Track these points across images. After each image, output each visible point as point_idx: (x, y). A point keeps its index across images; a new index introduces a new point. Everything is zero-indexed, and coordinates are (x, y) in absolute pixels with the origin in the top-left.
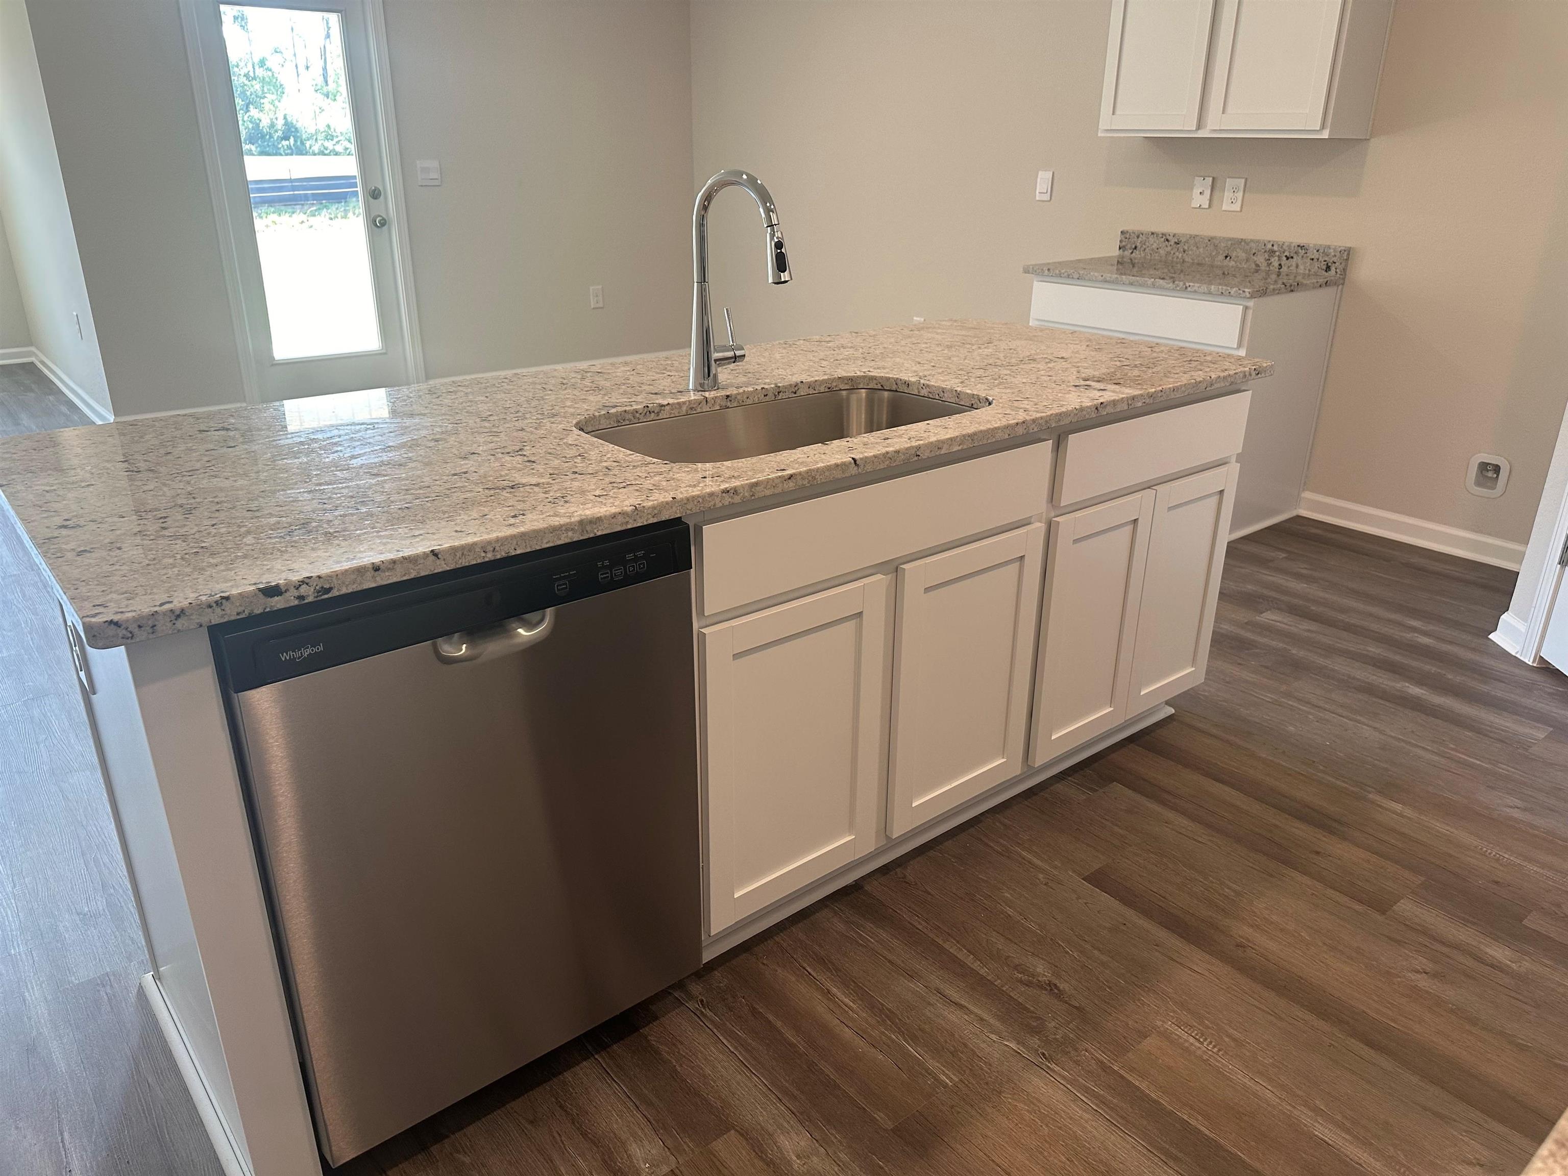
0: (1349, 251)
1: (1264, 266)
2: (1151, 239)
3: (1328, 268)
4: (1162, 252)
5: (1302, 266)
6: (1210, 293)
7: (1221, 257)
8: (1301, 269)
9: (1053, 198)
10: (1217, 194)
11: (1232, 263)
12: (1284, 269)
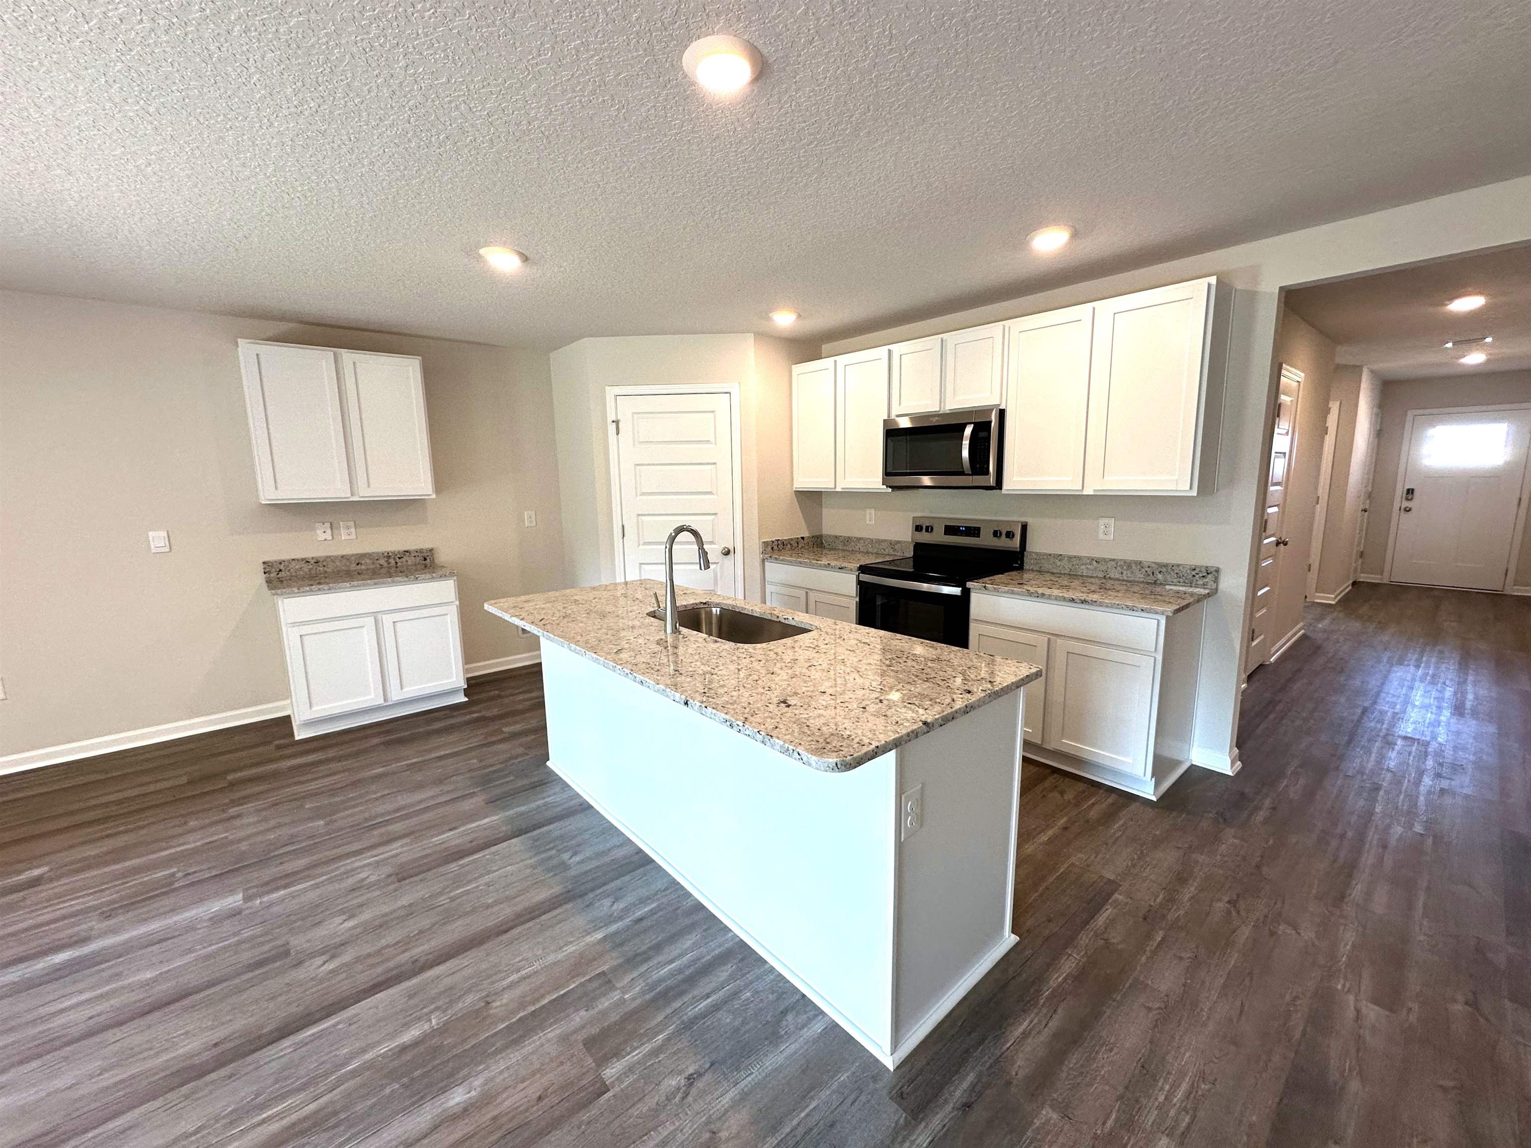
0: (431, 550)
1: (385, 564)
2: (293, 563)
3: (425, 559)
4: (306, 569)
5: (411, 561)
6: (433, 578)
7: (354, 565)
8: (410, 563)
9: (173, 547)
10: (336, 532)
11: (363, 567)
12: (399, 564)
